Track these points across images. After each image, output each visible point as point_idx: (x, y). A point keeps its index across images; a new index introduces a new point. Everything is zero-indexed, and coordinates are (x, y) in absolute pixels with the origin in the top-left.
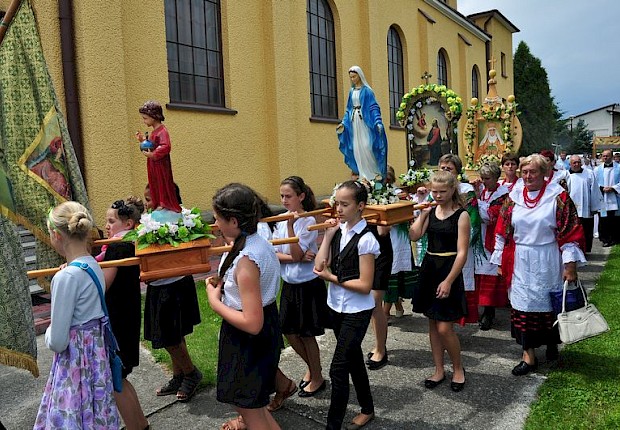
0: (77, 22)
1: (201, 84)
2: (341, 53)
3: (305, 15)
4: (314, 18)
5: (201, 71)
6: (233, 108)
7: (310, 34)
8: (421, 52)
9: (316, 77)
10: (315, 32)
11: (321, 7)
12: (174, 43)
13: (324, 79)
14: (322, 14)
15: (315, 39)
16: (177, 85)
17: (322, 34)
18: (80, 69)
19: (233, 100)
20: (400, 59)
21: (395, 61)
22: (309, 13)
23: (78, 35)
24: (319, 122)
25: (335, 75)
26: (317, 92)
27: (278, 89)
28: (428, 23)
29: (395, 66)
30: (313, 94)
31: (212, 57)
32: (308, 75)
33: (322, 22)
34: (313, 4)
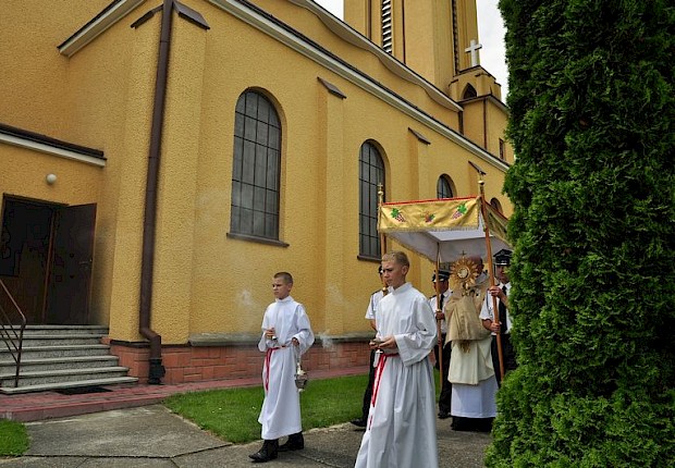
0: (163, 161)
1: (259, 217)
3: (357, 163)
4: (366, 167)
5: (260, 206)
6: (286, 241)
7: (362, 180)
9: (366, 219)
10: (366, 178)
11: (373, 158)
12: (239, 181)
13: (373, 221)
14: (373, 162)
15: (366, 185)
16: (237, 217)
17: (373, 181)
18: (160, 197)
19: (288, 232)
22: (362, 161)
23: (161, 171)
24: (366, 260)
26: (366, 232)
27: (328, 227)
28: (478, 174)
30: (362, 234)
31: (270, 196)
32: (358, 217)
33: (373, 170)
34: (366, 154)
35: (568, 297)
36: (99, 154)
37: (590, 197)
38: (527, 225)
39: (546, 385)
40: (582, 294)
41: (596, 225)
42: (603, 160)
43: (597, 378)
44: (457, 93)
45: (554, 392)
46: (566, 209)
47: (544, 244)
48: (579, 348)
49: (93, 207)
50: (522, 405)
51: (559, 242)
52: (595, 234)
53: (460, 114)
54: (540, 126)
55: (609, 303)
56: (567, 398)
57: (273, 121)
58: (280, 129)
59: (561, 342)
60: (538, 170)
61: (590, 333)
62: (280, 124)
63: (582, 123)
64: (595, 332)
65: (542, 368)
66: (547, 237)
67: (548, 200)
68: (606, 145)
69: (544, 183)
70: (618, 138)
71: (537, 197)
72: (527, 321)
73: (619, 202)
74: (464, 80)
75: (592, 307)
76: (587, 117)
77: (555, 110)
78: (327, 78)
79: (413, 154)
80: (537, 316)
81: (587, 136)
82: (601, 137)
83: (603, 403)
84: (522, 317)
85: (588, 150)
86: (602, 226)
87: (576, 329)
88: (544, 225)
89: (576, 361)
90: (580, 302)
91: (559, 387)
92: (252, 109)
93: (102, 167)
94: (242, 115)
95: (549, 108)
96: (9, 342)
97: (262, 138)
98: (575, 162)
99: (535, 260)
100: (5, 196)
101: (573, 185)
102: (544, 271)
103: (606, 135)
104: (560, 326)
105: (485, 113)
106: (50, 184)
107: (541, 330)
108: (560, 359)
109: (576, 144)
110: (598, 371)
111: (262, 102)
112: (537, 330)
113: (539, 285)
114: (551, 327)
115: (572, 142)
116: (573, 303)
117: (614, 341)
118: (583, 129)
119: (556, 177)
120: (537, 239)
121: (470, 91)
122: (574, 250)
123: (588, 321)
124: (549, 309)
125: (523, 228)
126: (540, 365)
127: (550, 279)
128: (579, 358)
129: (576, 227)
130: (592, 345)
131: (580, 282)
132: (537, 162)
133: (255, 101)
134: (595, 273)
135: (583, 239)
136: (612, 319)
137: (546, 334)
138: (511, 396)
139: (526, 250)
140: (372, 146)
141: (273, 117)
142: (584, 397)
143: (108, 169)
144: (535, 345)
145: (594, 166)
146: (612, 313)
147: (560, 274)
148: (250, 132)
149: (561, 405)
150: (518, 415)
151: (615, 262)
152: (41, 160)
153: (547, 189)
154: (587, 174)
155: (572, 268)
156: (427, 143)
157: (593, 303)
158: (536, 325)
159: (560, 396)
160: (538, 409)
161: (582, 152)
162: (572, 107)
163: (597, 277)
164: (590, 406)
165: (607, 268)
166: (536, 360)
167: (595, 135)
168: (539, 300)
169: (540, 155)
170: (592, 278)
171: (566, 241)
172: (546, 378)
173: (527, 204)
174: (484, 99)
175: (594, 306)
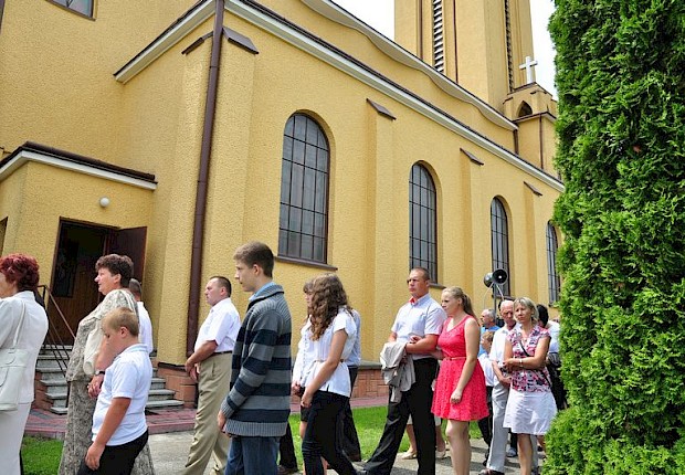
0: (211, 185)
1: (307, 241)
2: (442, 221)
3: (408, 185)
4: (416, 189)
5: (308, 230)
6: (334, 265)
7: (412, 202)
8: (528, 223)
9: (416, 242)
11: (424, 179)
12: (287, 204)
13: (424, 245)
14: (424, 184)
15: (416, 208)
16: (285, 241)
17: (424, 203)
18: (208, 221)
19: (335, 258)
20: (504, 229)
21: (499, 230)
22: (412, 183)
23: (209, 195)
25: (436, 240)
26: (416, 256)
27: (377, 250)
28: (534, 195)
29: (500, 236)
30: (412, 258)
31: (319, 219)
32: (407, 240)
33: (424, 192)
34: (416, 175)
35: (622, 335)
36: (150, 178)
37: (644, 230)
38: (577, 257)
39: (599, 430)
40: (637, 332)
41: (652, 260)
42: (661, 189)
43: (656, 425)
44: (511, 111)
45: (607, 438)
46: (619, 241)
47: (596, 278)
48: (635, 391)
49: (144, 230)
50: (573, 450)
51: (612, 277)
52: (651, 269)
53: (515, 132)
54: (591, 154)
55: (669, 344)
56: (622, 445)
57: (322, 144)
58: (329, 151)
59: (614, 384)
60: (589, 200)
61: (647, 375)
62: (328, 146)
63: (636, 149)
64: (652, 375)
65: (594, 411)
66: (598, 270)
67: (600, 232)
68: (663, 173)
69: (594, 214)
70: (676, 166)
71: (588, 228)
72: (578, 359)
73: (678, 235)
74: (519, 98)
75: (648, 348)
76: (641, 144)
77: (607, 137)
78: (376, 99)
79: (465, 176)
80: (588, 355)
81: (642, 164)
82: (657, 165)
83: (663, 454)
84: (571, 355)
85: (643, 179)
86: (659, 260)
87: (631, 371)
88: (595, 257)
89: (632, 405)
90: (635, 341)
91: (613, 432)
92: (300, 131)
93: (153, 191)
94: (290, 138)
95: (601, 134)
96: (61, 363)
97: (311, 161)
98: (628, 191)
99: (586, 294)
100: (61, 219)
101: (626, 216)
102: (595, 307)
103: (662, 163)
104: (613, 366)
105: (541, 132)
106: (103, 207)
107: (592, 370)
108: (614, 401)
109: (630, 172)
110: (657, 418)
111: (311, 124)
112: (587, 370)
113: (590, 322)
114: (603, 367)
115: (625, 171)
116: (627, 342)
117: (673, 386)
118: (638, 156)
119: (608, 207)
120: (588, 272)
121: (525, 109)
122: (629, 286)
123: (644, 362)
124: (602, 347)
125: (573, 260)
126: (592, 407)
127: (601, 315)
128: (634, 402)
129: (630, 261)
130: (650, 388)
131: (635, 320)
132: (588, 190)
133: (304, 124)
134: (652, 310)
135: (638, 274)
136: (671, 361)
137: (598, 375)
138: (561, 439)
139: (576, 284)
140: (423, 166)
141: (321, 137)
142: (642, 445)
143: (159, 193)
144: (586, 386)
145: (649, 196)
146: (671, 355)
147: (612, 310)
148: (299, 156)
149: (615, 452)
150: (568, 460)
151: (673, 299)
152: (95, 184)
153: (599, 220)
154: (642, 204)
155: (626, 303)
156: (480, 164)
157: (649, 342)
158: (587, 364)
159: (615, 443)
160: (589, 455)
161: (635, 181)
162: (626, 134)
163: (654, 314)
164: (649, 457)
165: (664, 305)
166: (588, 401)
167: (650, 164)
168: (591, 337)
169: (591, 184)
170: (648, 317)
171: (619, 276)
172: (599, 422)
173: (577, 235)
174: (540, 117)
175: (651, 347)
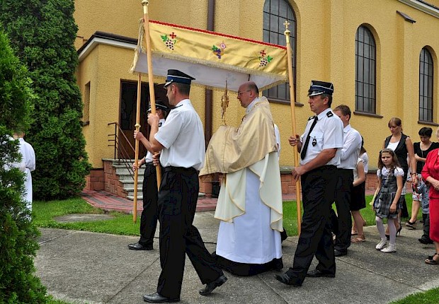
1: (282, 87)
2: (380, 68)
3: (354, 42)
4: (361, 45)
6: (301, 103)
7: (357, 55)
9: (360, 85)
10: (361, 54)
11: (367, 38)
13: (366, 86)
14: (367, 41)
15: (361, 59)
17: (367, 55)
19: (302, 97)
20: (431, 72)
21: (426, 73)
22: (357, 41)
24: (360, 115)
25: (375, 83)
26: (360, 94)
29: (426, 77)
30: (357, 96)
32: (354, 83)
33: (367, 47)
34: (361, 35)
57: (291, 17)
58: (295, 21)
62: (295, 18)
79: (400, 33)
92: (275, 9)
94: (268, 14)
96: (130, 169)
97: (282, 29)
100: (122, 81)
111: (282, 4)
133: (277, 3)
140: (367, 28)
141: (290, 13)
148: (274, 26)
156: (412, 22)
